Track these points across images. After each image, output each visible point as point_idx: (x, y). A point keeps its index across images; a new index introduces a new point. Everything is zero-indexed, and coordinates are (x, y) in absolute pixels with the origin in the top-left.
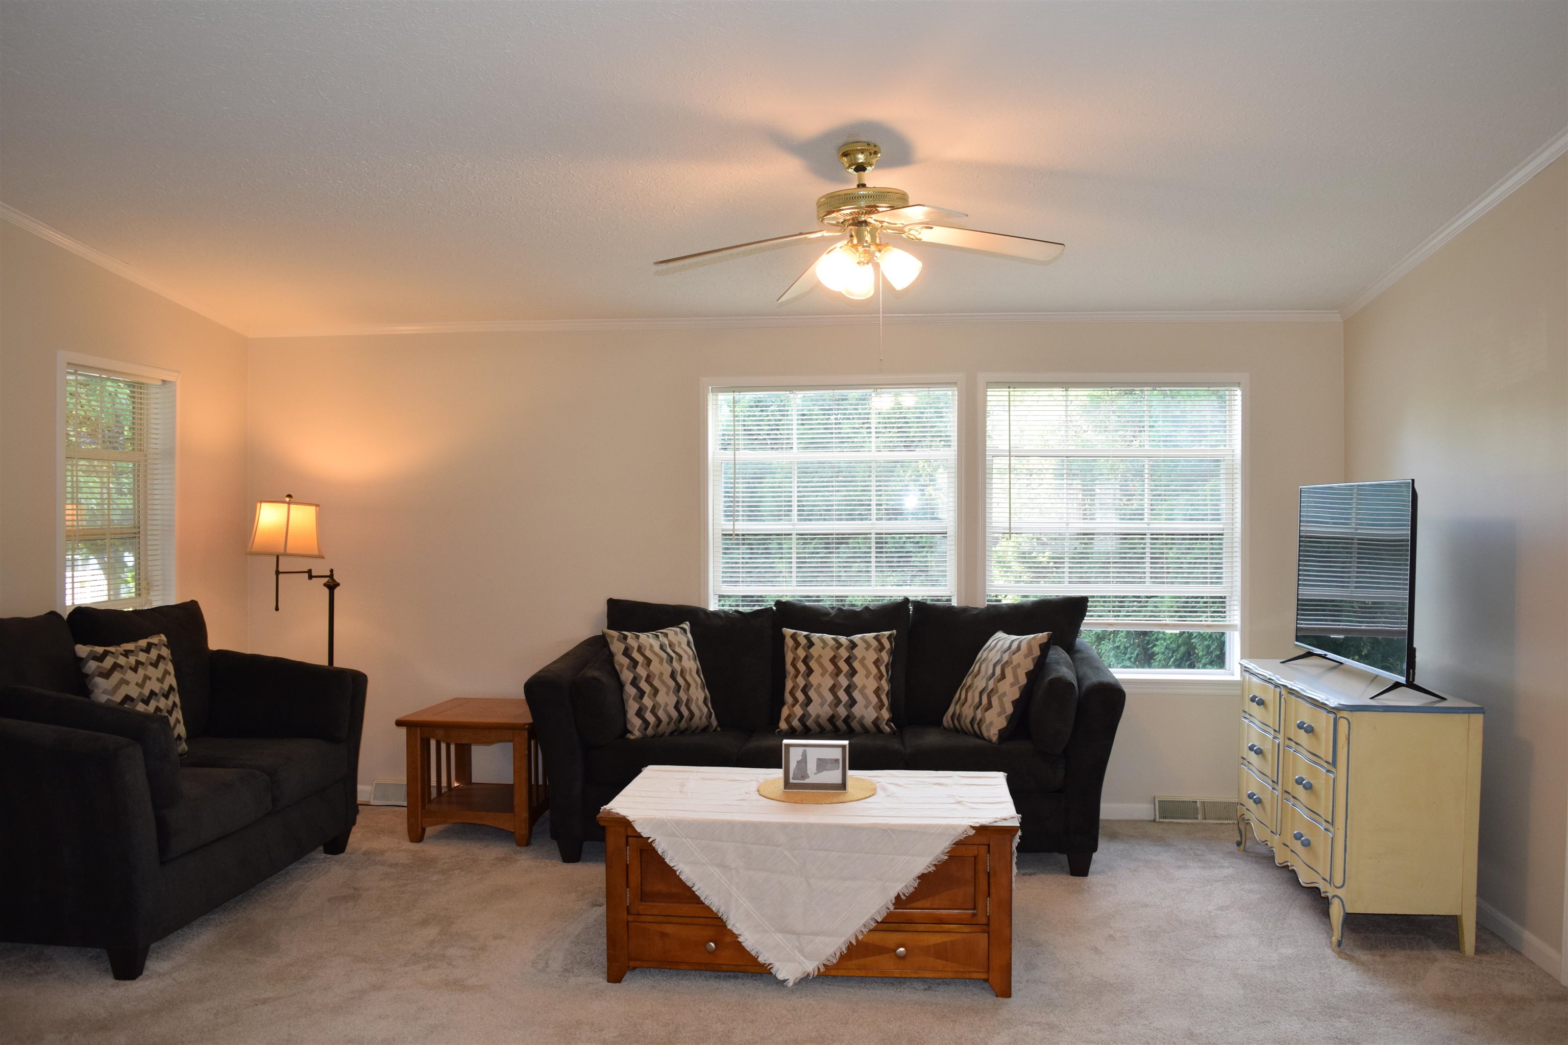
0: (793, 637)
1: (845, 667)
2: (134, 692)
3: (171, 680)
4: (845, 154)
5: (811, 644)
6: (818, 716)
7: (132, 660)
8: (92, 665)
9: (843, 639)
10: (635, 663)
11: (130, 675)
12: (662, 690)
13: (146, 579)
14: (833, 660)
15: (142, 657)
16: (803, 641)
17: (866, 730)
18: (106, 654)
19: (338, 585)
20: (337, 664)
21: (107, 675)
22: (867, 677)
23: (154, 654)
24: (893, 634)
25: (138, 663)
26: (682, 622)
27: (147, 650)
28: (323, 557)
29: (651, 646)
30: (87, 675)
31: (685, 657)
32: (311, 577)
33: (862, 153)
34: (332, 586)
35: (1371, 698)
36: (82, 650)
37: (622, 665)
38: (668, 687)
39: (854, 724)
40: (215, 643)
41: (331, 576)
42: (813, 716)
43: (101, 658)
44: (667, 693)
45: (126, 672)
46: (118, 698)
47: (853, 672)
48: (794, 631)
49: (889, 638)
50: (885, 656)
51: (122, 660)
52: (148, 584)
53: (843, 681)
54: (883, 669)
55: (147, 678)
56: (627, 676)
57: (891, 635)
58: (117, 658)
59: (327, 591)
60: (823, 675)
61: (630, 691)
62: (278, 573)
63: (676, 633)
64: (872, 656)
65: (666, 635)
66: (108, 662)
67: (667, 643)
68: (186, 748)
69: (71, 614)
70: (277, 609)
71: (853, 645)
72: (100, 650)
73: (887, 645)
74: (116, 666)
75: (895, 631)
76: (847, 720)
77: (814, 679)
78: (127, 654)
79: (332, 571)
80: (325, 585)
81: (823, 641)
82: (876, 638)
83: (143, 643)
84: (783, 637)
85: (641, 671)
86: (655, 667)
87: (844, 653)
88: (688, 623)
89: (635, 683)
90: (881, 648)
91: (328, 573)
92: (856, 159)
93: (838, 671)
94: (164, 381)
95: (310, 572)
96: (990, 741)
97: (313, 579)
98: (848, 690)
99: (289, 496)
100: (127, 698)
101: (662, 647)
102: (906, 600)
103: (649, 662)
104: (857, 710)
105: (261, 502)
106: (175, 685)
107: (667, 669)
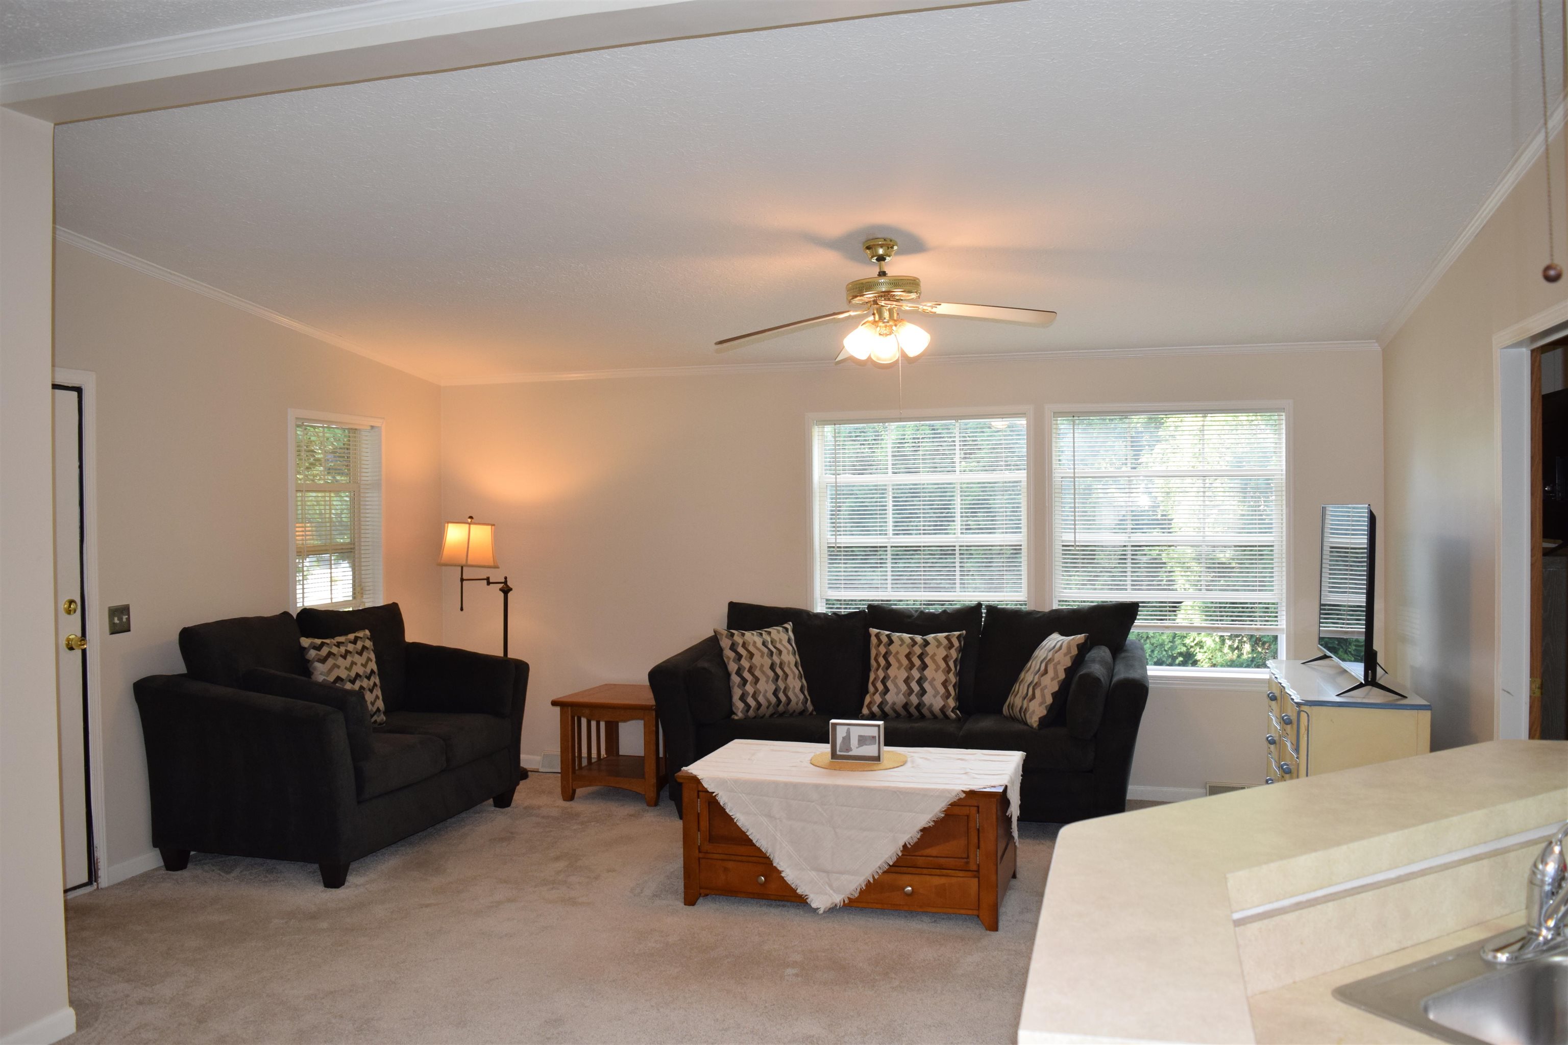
0: (877, 635)
1: (917, 662)
2: (344, 674)
3: (373, 666)
4: (868, 248)
5: (891, 642)
6: (894, 704)
7: (343, 649)
8: (312, 653)
9: (918, 638)
10: (739, 657)
11: (340, 661)
12: (763, 680)
13: (361, 585)
14: (908, 656)
15: (351, 647)
16: (885, 639)
17: (935, 716)
18: (323, 644)
19: (511, 589)
20: (511, 655)
21: (323, 661)
22: (936, 671)
23: (359, 645)
24: (963, 634)
25: (347, 652)
26: (786, 622)
27: (354, 642)
28: (498, 568)
29: (755, 642)
30: (308, 661)
31: (784, 652)
32: (489, 583)
33: (882, 247)
34: (506, 590)
35: (1338, 695)
36: (305, 642)
37: (729, 658)
38: (768, 677)
39: (925, 711)
40: (411, 636)
41: (505, 582)
42: (890, 703)
43: (319, 648)
44: (767, 682)
45: (338, 659)
46: (331, 678)
47: (924, 666)
48: (878, 631)
49: (959, 637)
50: (954, 653)
51: (335, 650)
52: (362, 589)
53: (916, 674)
54: (951, 664)
55: (353, 663)
56: (733, 667)
57: (960, 635)
58: (331, 648)
59: (502, 594)
60: (899, 668)
61: (735, 679)
62: (462, 580)
63: (778, 632)
64: (942, 652)
65: (769, 633)
66: (324, 651)
67: (769, 639)
68: (385, 718)
69: (299, 615)
70: (462, 609)
71: (927, 643)
72: (318, 641)
73: (956, 643)
74: (330, 654)
75: (964, 632)
76: (919, 707)
77: (892, 672)
78: (339, 645)
79: (506, 578)
80: (501, 590)
81: (902, 640)
82: (947, 637)
83: (351, 636)
84: (869, 636)
85: (745, 663)
86: (757, 660)
87: (918, 650)
88: (791, 623)
89: (739, 673)
90: (951, 645)
91: (503, 580)
92: (876, 252)
93: (912, 665)
94: (372, 427)
95: (488, 579)
96: (1031, 727)
97: (491, 585)
98: (920, 682)
99: (471, 517)
100: (339, 679)
101: (764, 644)
102: (979, 605)
103: (751, 655)
104: (927, 699)
105: (448, 523)
106: (375, 668)
107: (767, 662)
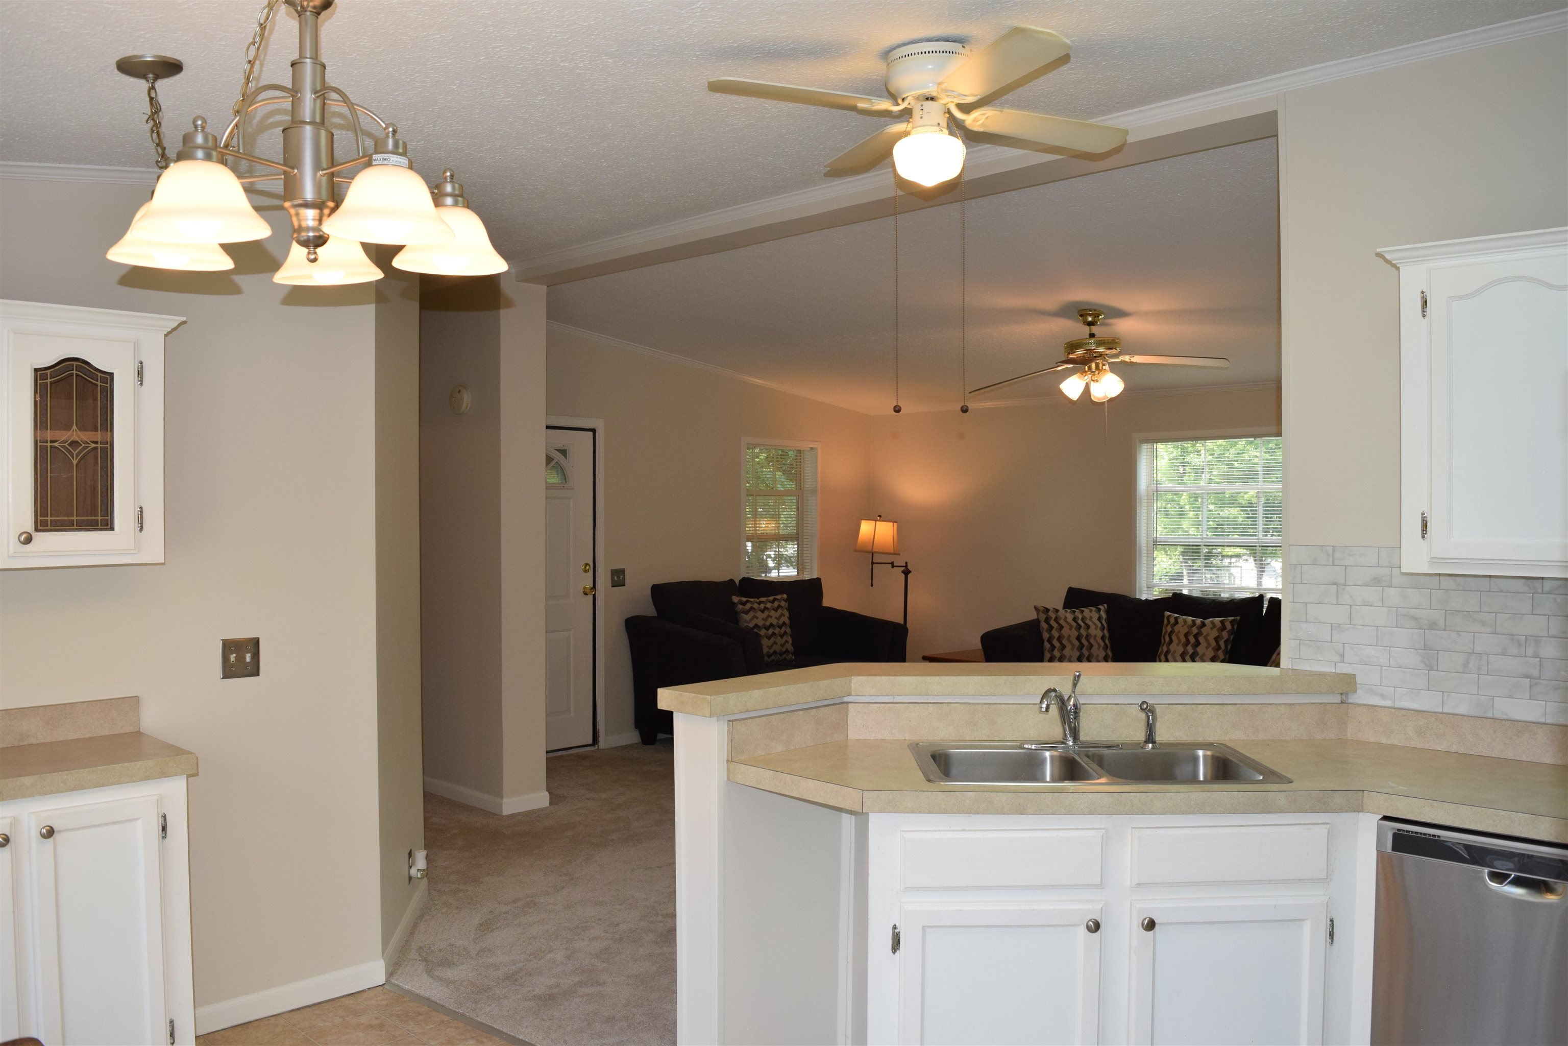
0: (1169, 617)
1: (1192, 640)
2: (761, 623)
3: (785, 619)
4: (1081, 316)
5: (1176, 622)
7: (762, 606)
8: (740, 606)
9: (1199, 621)
10: (1051, 628)
11: (759, 614)
12: (1069, 647)
14: (1186, 635)
15: (769, 605)
16: (1172, 621)
18: (747, 602)
19: (910, 572)
21: (747, 612)
22: (1207, 648)
23: (776, 604)
24: (1237, 619)
25: (765, 608)
26: (1102, 604)
27: (773, 602)
28: (899, 554)
29: (1066, 618)
30: (737, 612)
31: (1092, 627)
32: (893, 566)
33: (1090, 316)
34: (907, 572)
36: (735, 599)
37: (1043, 628)
38: (1073, 645)
40: (826, 602)
41: (906, 566)
43: (744, 604)
44: (1072, 649)
45: (757, 612)
46: (751, 625)
47: (1198, 644)
48: (1170, 614)
49: (1232, 622)
50: (1225, 635)
51: (756, 606)
54: (1222, 643)
55: (769, 616)
56: (1046, 636)
57: (1234, 620)
58: (753, 604)
59: (903, 576)
60: (1178, 645)
61: (1047, 645)
62: (873, 563)
63: (1091, 611)
64: (1215, 633)
65: (1082, 612)
66: (748, 606)
67: (1080, 616)
68: (793, 657)
69: (740, 581)
70: (872, 585)
71: (1203, 625)
72: (744, 599)
73: (1229, 627)
74: (752, 609)
75: (1238, 618)
78: (760, 603)
79: (906, 563)
80: (903, 572)
81: (1185, 621)
82: (1222, 622)
83: (771, 598)
84: (1163, 616)
85: (1055, 634)
86: (1065, 632)
87: (1195, 630)
88: (1106, 605)
89: (1050, 640)
90: (1223, 628)
91: (904, 565)
92: (1086, 319)
93: (1188, 642)
94: (812, 448)
95: (892, 563)
97: (895, 568)
98: (1192, 656)
99: (880, 516)
100: (756, 626)
101: (1075, 619)
102: (1261, 597)
103: (1061, 627)
105: (862, 520)
106: (787, 621)
107: (1075, 633)
